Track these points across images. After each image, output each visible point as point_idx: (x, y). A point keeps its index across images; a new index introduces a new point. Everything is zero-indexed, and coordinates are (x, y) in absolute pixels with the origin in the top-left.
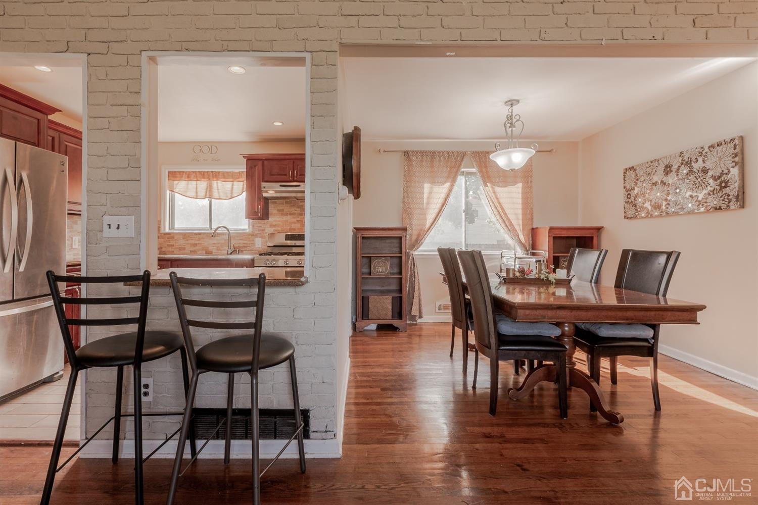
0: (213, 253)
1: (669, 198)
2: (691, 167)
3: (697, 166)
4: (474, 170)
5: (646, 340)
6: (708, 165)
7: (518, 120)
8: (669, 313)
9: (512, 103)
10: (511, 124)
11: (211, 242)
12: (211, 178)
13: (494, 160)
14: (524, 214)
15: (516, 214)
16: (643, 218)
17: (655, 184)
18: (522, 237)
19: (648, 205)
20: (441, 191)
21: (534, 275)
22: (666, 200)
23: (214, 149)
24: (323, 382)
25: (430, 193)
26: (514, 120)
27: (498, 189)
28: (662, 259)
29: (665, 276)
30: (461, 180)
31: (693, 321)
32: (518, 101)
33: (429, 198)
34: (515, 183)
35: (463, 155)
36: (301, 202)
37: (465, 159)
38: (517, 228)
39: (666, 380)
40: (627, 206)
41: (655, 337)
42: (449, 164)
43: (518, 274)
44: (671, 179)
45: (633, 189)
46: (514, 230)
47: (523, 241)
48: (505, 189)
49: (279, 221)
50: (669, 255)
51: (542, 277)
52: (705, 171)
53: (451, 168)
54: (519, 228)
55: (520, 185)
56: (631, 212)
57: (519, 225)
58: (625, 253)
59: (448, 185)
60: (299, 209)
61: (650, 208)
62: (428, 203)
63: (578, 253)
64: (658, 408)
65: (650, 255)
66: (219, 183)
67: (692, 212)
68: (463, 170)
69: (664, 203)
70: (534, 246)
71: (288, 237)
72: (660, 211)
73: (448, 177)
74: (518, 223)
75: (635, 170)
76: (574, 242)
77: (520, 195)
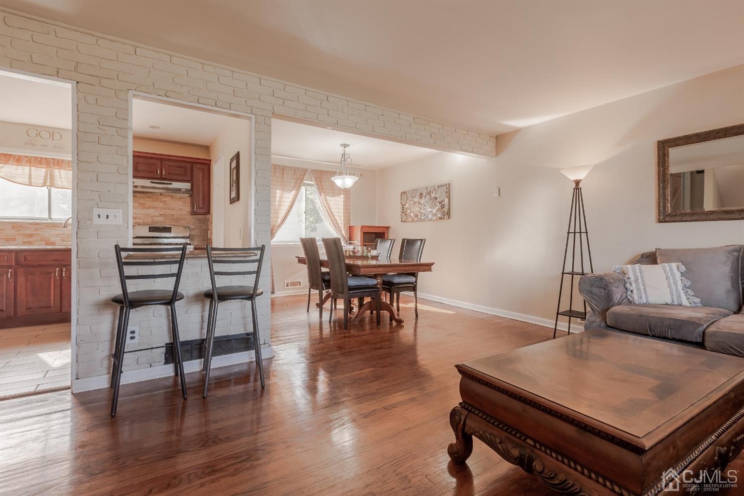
0: (57, 244)
1: (421, 211)
2: (430, 196)
3: (433, 195)
4: (312, 183)
5: (412, 283)
6: (437, 196)
7: (348, 157)
8: (422, 267)
9: (345, 146)
10: (344, 159)
11: (53, 232)
12: (52, 165)
13: (334, 181)
14: (345, 216)
15: (340, 216)
16: (410, 221)
17: (415, 203)
18: (343, 232)
19: (412, 214)
20: (289, 196)
21: (359, 254)
22: (420, 212)
23: (57, 136)
24: (262, 315)
25: (281, 197)
26: (346, 157)
27: (329, 198)
28: (419, 243)
29: (420, 251)
30: (303, 189)
31: (430, 270)
32: (348, 145)
33: (280, 201)
34: (339, 195)
35: (305, 171)
36: (164, 197)
37: (306, 175)
38: (341, 226)
39: (420, 307)
40: (403, 214)
41: (416, 282)
42: (295, 177)
43: (351, 253)
44: (423, 201)
45: (405, 205)
46: (339, 227)
47: (345, 235)
48: (333, 198)
49: (140, 214)
50: (422, 240)
51: (365, 255)
52: (436, 199)
53: (297, 179)
54: (342, 226)
55: (342, 196)
56: (404, 218)
57: (342, 224)
58: (404, 240)
59: (294, 192)
60: (162, 204)
61: (413, 216)
62: (279, 206)
63: (380, 241)
64: (417, 316)
65: (414, 241)
66: (62, 171)
67: (431, 220)
68: (305, 182)
69: (419, 214)
70: (350, 239)
71: (152, 229)
72: (418, 219)
73: (294, 187)
74: (341, 222)
75: (406, 194)
76: (374, 236)
77: (342, 204)
